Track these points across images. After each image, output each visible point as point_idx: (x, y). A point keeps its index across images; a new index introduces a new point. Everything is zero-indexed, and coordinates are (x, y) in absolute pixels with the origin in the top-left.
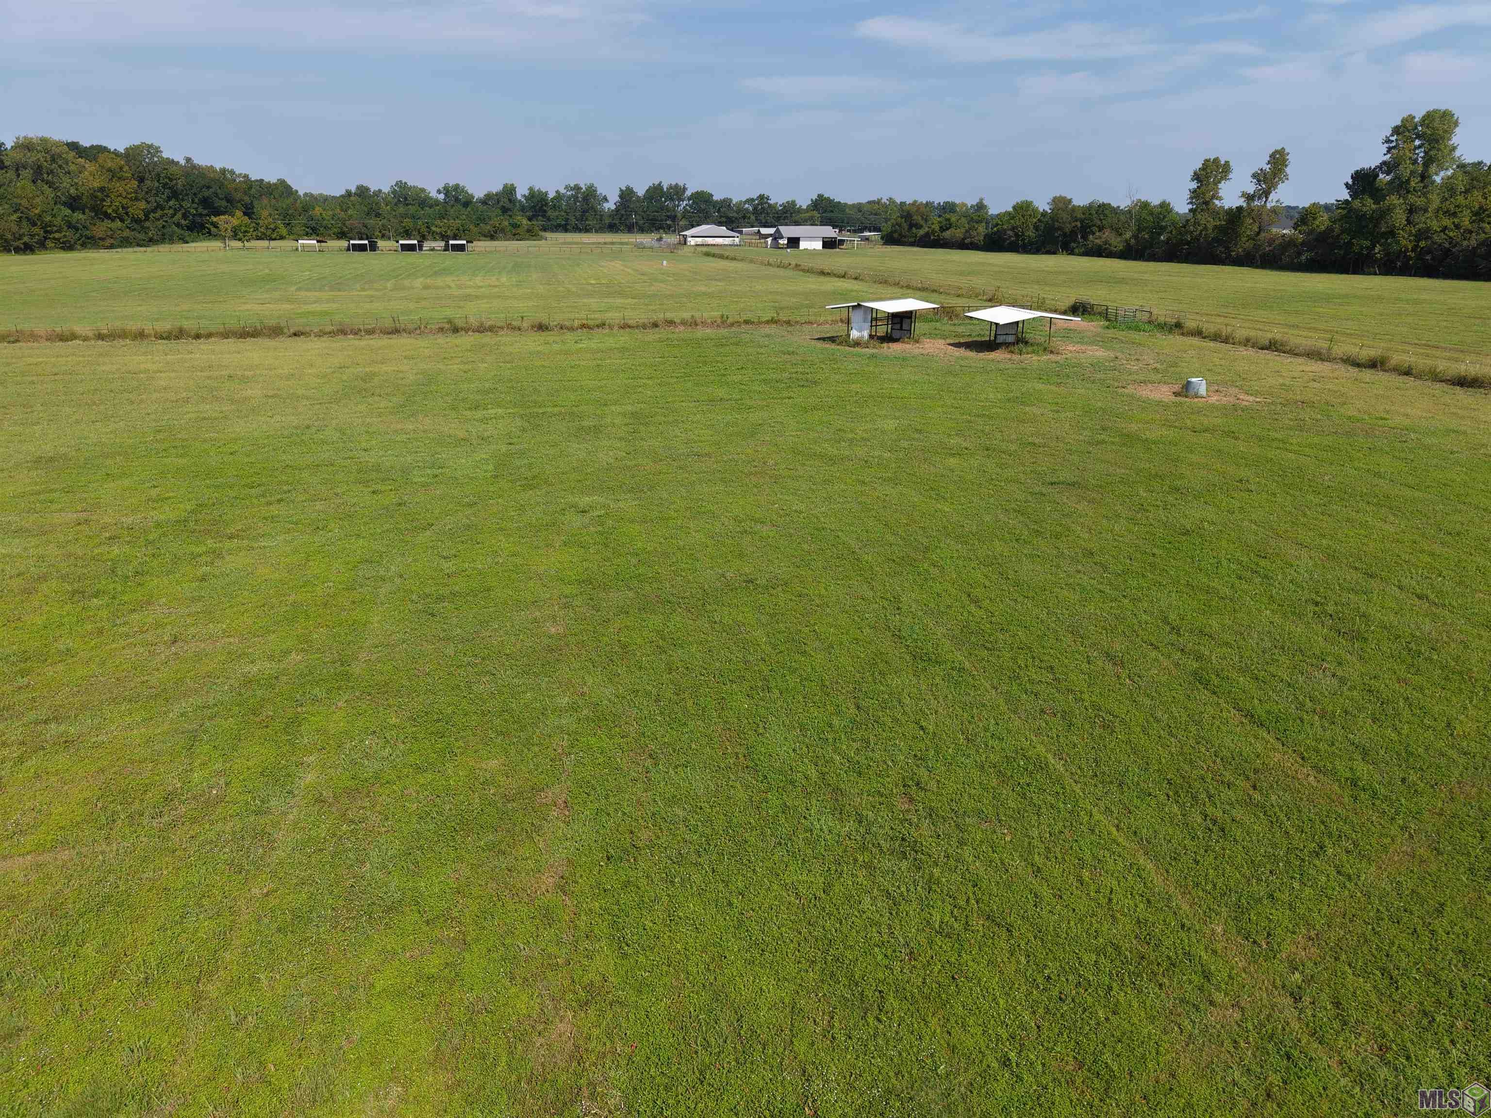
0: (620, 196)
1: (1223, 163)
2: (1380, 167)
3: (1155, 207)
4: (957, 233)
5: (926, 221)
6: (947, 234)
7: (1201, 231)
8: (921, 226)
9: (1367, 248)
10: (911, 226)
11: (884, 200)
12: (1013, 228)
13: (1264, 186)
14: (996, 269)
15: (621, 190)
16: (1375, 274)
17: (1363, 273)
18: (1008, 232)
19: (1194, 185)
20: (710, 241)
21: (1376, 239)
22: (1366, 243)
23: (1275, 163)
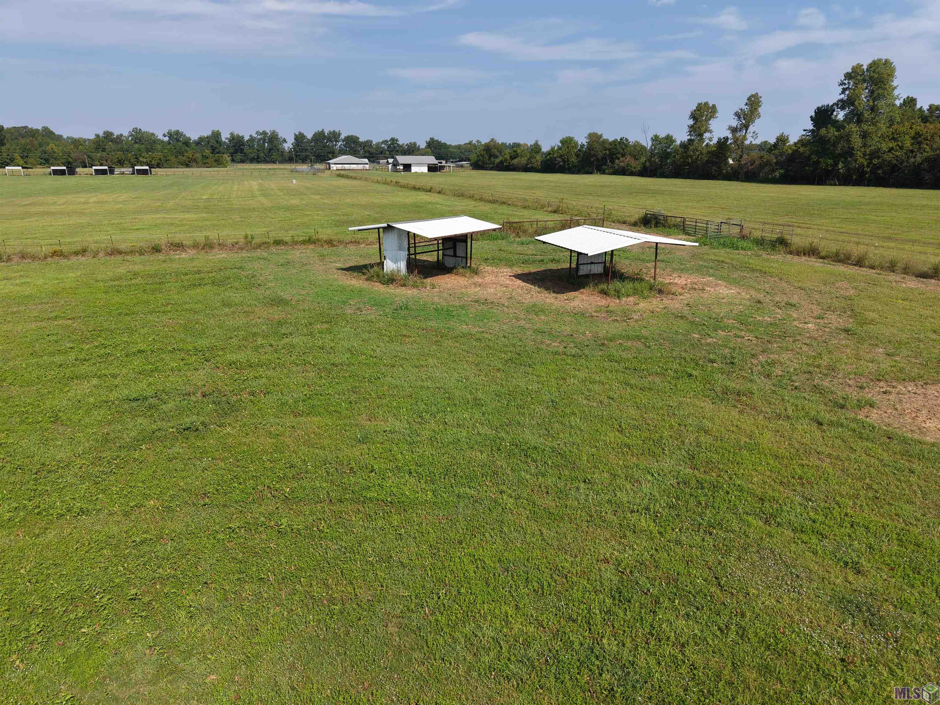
0: (295, 139)
1: (711, 105)
2: (836, 104)
3: (662, 138)
4: (523, 161)
5: (501, 152)
6: (515, 161)
7: (699, 155)
8: (498, 157)
9: (831, 164)
10: (490, 156)
11: (474, 142)
12: (561, 156)
13: (744, 121)
14: (552, 184)
15: (295, 135)
16: (835, 185)
17: (826, 184)
18: (558, 159)
19: (691, 122)
20: (347, 167)
21: (836, 158)
22: (830, 161)
23: (751, 104)
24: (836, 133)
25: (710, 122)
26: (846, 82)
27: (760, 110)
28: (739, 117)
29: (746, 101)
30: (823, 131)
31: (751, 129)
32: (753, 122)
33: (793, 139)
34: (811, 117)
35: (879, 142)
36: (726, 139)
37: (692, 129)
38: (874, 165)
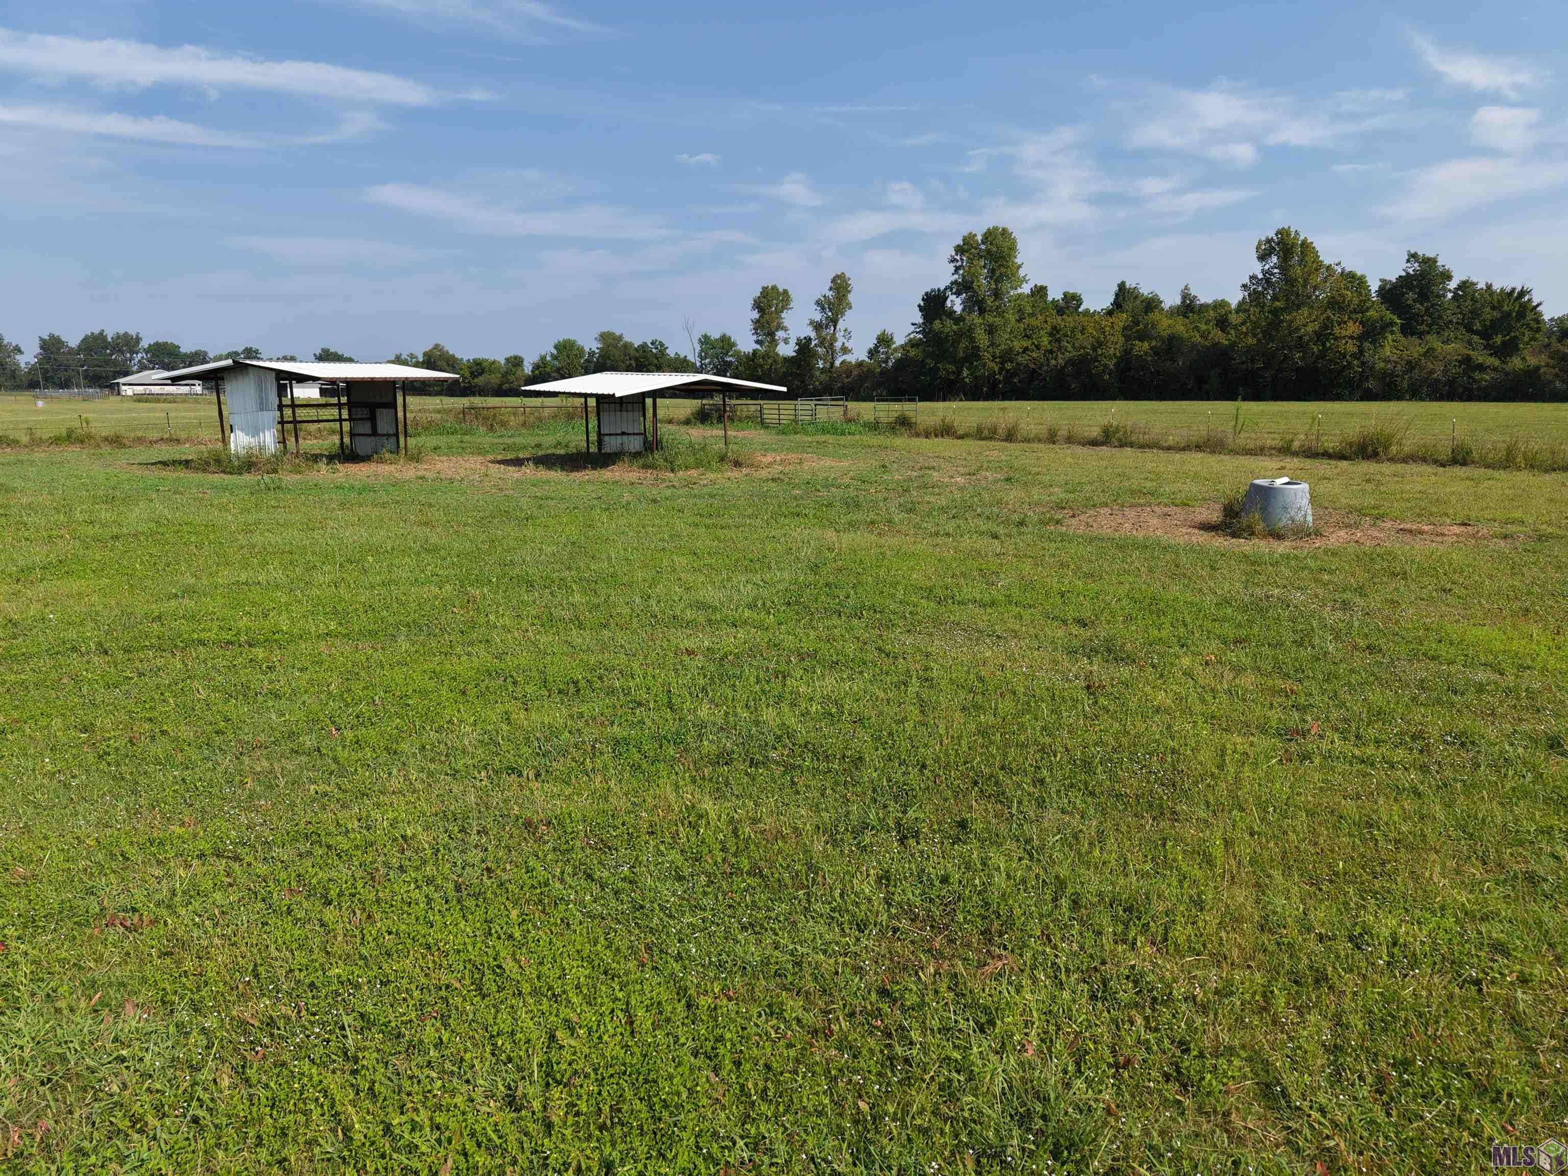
0: (41, 348)
1: (781, 290)
2: (949, 288)
3: (716, 340)
6: (481, 380)
7: (772, 364)
12: (558, 370)
13: (830, 314)
15: (42, 339)
16: (962, 401)
19: (756, 315)
20: (156, 390)
21: (959, 364)
22: (951, 368)
23: (838, 289)
24: (955, 327)
25: (783, 315)
26: (958, 258)
27: (851, 297)
28: (823, 309)
29: (829, 284)
30: (937, 324)
31: (841, 325)
32: (843, 314)
33: (900, 340)
34: (919, 306)
35: (1010, 339)
36: (808, 340)
37: (758, 325)
38: (1008, 371)
